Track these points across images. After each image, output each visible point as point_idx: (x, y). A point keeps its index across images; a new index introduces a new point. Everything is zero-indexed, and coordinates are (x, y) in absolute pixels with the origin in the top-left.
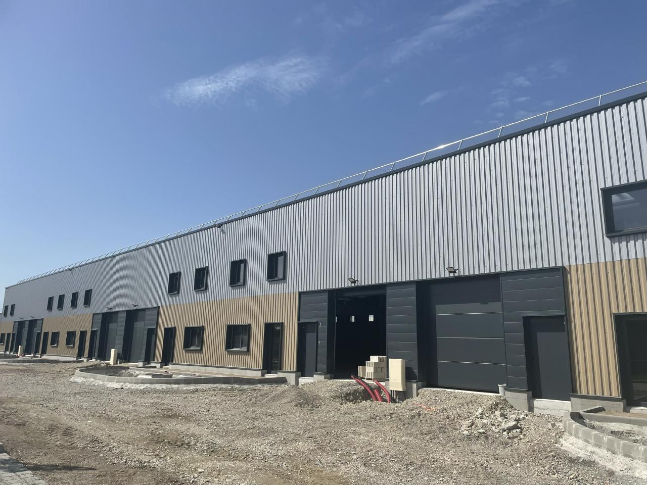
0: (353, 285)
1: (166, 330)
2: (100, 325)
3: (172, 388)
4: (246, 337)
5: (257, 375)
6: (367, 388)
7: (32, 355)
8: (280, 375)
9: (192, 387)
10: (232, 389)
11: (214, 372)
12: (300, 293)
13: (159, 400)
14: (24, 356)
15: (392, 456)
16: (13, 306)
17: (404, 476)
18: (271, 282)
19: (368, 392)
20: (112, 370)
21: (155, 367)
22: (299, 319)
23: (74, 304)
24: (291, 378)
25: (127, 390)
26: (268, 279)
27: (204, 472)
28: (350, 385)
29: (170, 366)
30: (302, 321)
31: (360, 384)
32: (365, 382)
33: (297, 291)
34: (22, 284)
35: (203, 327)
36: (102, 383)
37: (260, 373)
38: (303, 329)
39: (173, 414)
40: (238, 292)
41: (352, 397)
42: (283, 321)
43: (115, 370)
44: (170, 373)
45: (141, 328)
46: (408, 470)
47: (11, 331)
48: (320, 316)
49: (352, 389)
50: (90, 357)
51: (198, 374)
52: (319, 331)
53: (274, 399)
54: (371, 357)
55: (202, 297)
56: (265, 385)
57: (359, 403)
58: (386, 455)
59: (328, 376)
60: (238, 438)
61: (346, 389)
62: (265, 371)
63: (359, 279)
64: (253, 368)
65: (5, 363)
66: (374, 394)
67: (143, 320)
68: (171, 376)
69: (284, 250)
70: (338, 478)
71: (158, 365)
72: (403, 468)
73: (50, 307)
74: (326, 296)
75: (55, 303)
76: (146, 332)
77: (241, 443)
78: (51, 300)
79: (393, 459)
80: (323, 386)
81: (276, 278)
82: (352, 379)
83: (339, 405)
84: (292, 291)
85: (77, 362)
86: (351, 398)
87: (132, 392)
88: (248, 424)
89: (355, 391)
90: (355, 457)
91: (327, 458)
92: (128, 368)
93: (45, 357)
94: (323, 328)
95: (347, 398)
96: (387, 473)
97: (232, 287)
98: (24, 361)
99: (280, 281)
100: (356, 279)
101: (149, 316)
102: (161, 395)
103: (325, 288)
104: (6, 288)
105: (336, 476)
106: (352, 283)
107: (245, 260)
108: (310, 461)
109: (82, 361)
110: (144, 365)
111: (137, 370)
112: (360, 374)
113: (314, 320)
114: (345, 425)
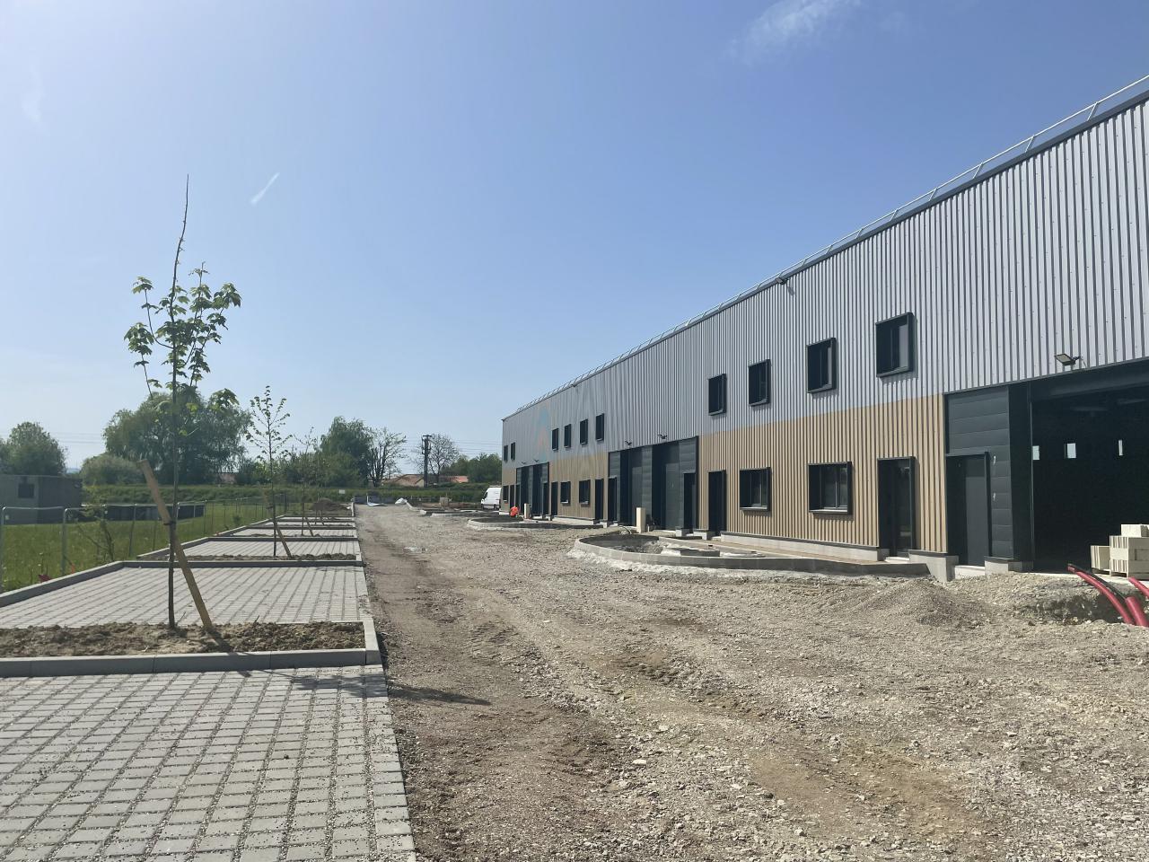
0: (1068, 368)
1: (712, 475)
2: (619, 470)
3: (706, 575)
4: (845, 487)
5: (870, 557)
6: (1108, 594)
7: (541, 517)
8: (915, 559)
9: (739, 574)
10: (810, 582)
11: (793, 550)
12: (947, 397)
13: (676, 594)
14: (532, 518)
15: (1108, 753)
16: (513, 446)
17: (1118, 805)
18: (885, 380)
19: (1110, 603)
20: (632, 541)
21: (700, 538)
22: (947, 450)
23: (584, 439)
24: (938, 566)
25: (636, 573)
26: (878, 373)
27: (666, 732)
28: (1065, 585)
29: (722, 537)
30: (953, 453)
31: (1090, 584)
32: (1101, 581)
33: (941, 392)
34: (521, 411)
35: (769, 469)
36: (605, 561)
37: (875, 554)
38: (957, 470)
39: (684, 618)
40: (826, 404)
41: (1069, 610)
42: (915, 455)
43: (636, 541)
44: (714, 549)
45: (676, 471)
46: (1135, 792)
47: (514, 483)
48: (994, 440)
49: (1067, 594)
50: (611, 520)
51: (759, 552)
52: (993, 472)
53: (880, 604)
54: (1123, 527)
55: (761, 416)
56: (881, 578)
57: (1075, 624)
58: (1091, 749)
59: (1019, 564)
60: (770, 674)
61: (1053, 594)
62: (886, 551)
63: (1084, 355)
64: (861, 544)
65: (499, 528)
66: (1125, 606)
67: (678, 461)
68: (717, 554)
69: (908, 311)
70: (940, 787)
71: (704, 535)
72: (1123, 784)
73: (555, 445)
74: (1004, 399)
75: (561, 438)
76: (682, 480)
77: (769, 686)
78: (555, 433)
79: (1105, 761)
80: (1000, 584)
81: (897, 370)
82: (1071, 572)
83: (1025, 625)
84: (930, 394)
85: (594, 527)
86: (1066, 612)
87: (642, 578)
88: (805, 648)
89: (1076, 598)
90: (1007, 744)
91: (938, 738)
92: (657, 539)
93: (556, 520)
94: (1001, 466)
95: (1056, 612)
96: (1073, 793)
97: (813, 393)
98: (530, 526)
99: (904, 375)
100: (1075, 354)
101: (685, 453)
102: (686, 585)
103: (1001, 381)
104: (503, 420)
105: (935, 783)
106: (1065, 364)
107: (834, 340)
108: (899, 739)
109: (602, 527)
110: (684, 534)
111: (670, 542)
112: (1096, 562)
113: (980, 451)
114: (1021, 670)
